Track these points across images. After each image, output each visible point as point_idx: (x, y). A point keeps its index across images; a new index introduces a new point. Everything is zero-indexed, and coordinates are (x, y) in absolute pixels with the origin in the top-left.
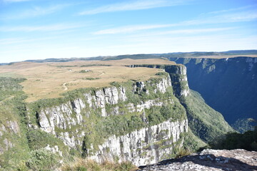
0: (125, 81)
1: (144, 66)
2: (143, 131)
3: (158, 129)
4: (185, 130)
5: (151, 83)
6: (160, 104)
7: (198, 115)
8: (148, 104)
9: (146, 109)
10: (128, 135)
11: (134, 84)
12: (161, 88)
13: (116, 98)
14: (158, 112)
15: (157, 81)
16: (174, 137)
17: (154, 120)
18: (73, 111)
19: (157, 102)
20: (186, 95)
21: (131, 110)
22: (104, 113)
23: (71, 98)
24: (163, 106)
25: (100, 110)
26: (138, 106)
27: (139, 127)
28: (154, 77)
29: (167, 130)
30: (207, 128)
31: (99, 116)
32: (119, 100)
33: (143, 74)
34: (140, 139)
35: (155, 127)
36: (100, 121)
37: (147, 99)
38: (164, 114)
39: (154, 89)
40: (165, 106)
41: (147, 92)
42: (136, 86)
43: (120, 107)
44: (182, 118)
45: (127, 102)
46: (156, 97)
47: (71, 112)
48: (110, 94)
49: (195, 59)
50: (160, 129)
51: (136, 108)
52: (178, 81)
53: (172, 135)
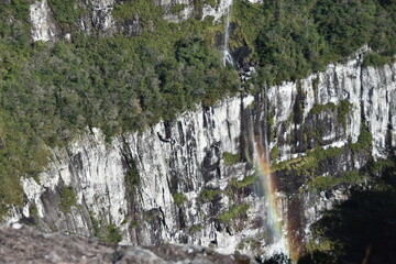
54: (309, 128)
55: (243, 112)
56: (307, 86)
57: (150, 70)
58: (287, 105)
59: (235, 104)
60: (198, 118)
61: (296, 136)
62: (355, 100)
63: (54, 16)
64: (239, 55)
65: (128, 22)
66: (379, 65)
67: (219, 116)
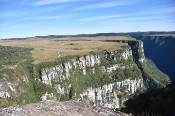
0: (100, 51)
1: (114, 41)
2: (111, 86)
3: (121, 84)
4: (140, 86)
5: (118, 53)
6: (124, 67)
7: (151, 75)
8: (115, 67)
9: (113, 70)
10: (100, 88)
11: (106, 54)
12: (125, 56)
13: (93, 63)
14: (122, 73)
15: (122, 52)
16: (133, 90)
17: (119, 78)
18: (64, 70)
19: (121, 66)
20: (142, 62)
21: (104, 71)
22: (84, 73)
23: (62, 62)
24: (125, 69)
25: (82, 70)
26: (108, 68)
27: (108, 83)
28: (120, 48)
29: (128, 86)
30: (157, 85)
31: (81, 74)
32: (95, 64)
33: (112, 46)
34: (109, 91)
36: (82, 78)
37: (115, 64)
38: (126, 75)
39: (120, 57)
40: (127, 69)
41: (115, 59)
42: (107, 55)
43: (96, 69)
44: (139, 78)
45: (100, 65)
46: (121, 62)
47: (62, 71)
48: (89, 60)
49: (150, 37)
50: (123, 84)
51: (107, 70)
52: (137, 51)
53: (131, 89)
54: (123, 89)
55: (113, 86)
57: (99, 79)
58: (120, 85)
59: (112, 84)
60: (106, 86)
61: (121, 90)
63: (86, 71)
64: (113, 77)
65: (97, 72)
66: (133, 80)
67: (109, 86)
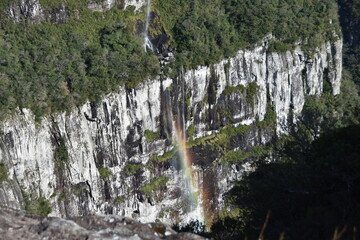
2: (150, 93)
3: (213, 81)
4: (328, 87)
10: (86, 108)
14: (214, 12)
16: (282, 114)
17: (199, 42)
29: (252, 89)
34: (138, 124)
35: (203, 73)
38: (238, 20)
44: (319, 36)
50: (222, 83)
53: (271, 108)
54: (222, 108)
56: (220, 71)
57: (77, 55)
58: (202, 87)
59: (155, 87)
60: (122, 99)
61: (210, 115)
62: (261, 82)
64: (157, 42)
65: (55, 11)
66: (282, 51)
67: (141, 97)
